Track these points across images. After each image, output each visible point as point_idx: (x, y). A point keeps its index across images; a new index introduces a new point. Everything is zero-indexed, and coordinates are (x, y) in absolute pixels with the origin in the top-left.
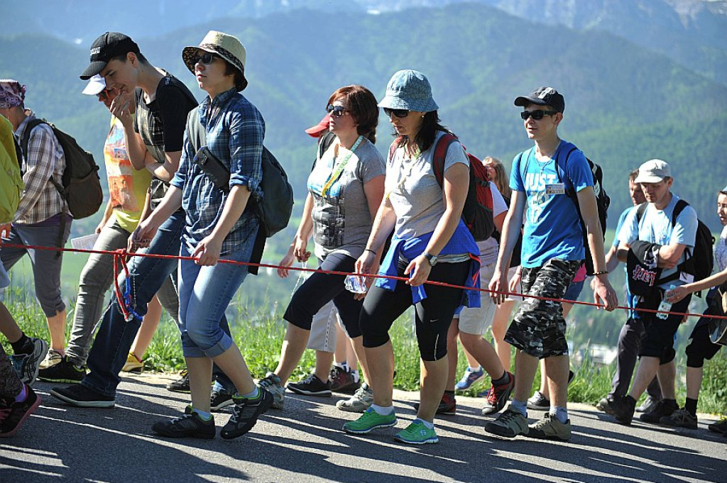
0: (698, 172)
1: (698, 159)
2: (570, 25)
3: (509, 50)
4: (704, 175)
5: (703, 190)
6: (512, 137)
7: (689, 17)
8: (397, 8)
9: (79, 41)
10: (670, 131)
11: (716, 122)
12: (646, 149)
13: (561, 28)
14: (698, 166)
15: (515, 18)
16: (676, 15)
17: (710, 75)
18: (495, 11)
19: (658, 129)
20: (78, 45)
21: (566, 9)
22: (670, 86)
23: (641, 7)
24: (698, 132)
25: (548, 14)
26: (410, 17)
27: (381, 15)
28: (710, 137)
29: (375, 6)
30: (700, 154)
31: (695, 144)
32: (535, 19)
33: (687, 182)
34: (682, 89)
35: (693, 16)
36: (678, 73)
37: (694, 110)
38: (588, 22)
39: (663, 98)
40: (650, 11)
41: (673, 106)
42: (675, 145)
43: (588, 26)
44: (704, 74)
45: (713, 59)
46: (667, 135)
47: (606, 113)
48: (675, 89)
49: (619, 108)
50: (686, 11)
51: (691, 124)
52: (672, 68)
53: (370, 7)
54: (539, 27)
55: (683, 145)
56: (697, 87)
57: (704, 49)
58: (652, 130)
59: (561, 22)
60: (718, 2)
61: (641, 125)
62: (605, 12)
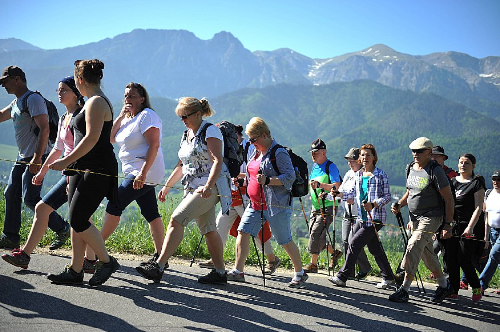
0: (480, 161)
1: (480, 155)
2: (414, 90)
3: (383, 102)
4: (483, 164)
5: (482, 170)
6: (385, 144)
7: (474, 85)
8: (328, 82)
10: (466, 141)
11: (489, 137)
12: (453, 150)
13: (409, 91)
15: (386, 87)
16: (467, 84)
17: (485, 113)
18: (376, 83)
19: (459, 141)
21: (412, 82)
22: (465, 120)
23: (449, 80)
24: (480, 142)
25: (402, 84)
26: (334, 87)
27: (320, 86)
28: (486, 144)
29: (317, 82)
30: (481, 153)
31: (478, 148)
32: (396, 87)
34: (471, 120)
35: (476, 86)
36: (469, 113)
37: (478, 131)
38: (422, 88)
39: (461, 125)
40: (454, 82)
41: (467, 129)
42: (468, 148)
43: (423, 90)
44: (482, 113)
45: (487, 105)
46: (463, 143)
47: (432, 133)
48: (467, 121)
49: (439, 130)
50: (472, 82)
51: (476, 138)
52: (466, 110)
53: (315, 82)
54: (398, 91)
55: (472, 148)
56: (479, 120)
57: (482, 101)
58: (456, 141)
59: (409, 88)
60: (489, 77)
61: (450, 138)
62: (431, 83)
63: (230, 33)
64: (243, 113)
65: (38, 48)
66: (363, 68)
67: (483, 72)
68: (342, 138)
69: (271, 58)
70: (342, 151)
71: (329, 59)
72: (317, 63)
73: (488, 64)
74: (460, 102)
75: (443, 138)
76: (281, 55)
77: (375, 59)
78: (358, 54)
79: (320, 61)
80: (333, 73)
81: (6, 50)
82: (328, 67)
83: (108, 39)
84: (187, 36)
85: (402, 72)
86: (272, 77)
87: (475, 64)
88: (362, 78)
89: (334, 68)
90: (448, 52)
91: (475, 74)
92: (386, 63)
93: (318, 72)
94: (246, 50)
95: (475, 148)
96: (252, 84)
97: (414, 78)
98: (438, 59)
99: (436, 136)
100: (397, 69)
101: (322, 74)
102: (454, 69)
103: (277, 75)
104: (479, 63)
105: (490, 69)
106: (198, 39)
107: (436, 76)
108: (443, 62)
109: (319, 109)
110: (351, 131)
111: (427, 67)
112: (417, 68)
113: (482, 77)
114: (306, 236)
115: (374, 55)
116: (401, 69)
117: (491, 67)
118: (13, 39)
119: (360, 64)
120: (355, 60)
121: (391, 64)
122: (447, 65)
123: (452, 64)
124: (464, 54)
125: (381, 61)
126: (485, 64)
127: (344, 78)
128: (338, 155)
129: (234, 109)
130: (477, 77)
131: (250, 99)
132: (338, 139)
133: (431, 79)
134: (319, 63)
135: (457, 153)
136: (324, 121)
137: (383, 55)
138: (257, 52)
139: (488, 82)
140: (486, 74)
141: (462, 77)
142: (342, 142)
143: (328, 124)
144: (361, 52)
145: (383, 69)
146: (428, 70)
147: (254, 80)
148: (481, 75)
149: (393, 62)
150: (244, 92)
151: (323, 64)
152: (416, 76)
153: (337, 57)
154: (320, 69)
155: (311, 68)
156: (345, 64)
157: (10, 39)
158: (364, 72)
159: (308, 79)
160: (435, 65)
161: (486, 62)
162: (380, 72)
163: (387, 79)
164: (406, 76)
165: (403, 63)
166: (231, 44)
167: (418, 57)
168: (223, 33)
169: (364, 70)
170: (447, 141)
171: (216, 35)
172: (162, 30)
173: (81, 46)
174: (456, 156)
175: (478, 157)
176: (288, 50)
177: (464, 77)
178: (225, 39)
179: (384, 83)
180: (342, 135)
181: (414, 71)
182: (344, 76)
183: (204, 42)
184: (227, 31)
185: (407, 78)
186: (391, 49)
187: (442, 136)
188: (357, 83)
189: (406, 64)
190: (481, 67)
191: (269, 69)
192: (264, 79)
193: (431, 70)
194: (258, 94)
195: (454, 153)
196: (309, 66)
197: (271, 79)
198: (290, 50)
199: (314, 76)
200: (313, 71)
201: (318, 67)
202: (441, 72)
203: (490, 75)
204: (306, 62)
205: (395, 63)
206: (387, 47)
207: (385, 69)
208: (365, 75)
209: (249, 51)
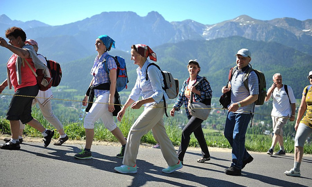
0: (304, 81)
1: (304, 77)
2: (264, 41)
7: (299, 36)
8: (214, 38)
9: (128, 52)
10: (295, 69)
11: (309, 66)
12: (288, 75)
13: (261, 41)
14: (304, 79)
15: (248, 39)
16: (295, 36)
17: (306, 53)
18: (242, 37)
19: (292, 69)
20: (127, 52)
21: (263, 36)
22: (294, 57)
23: (285, 34)
24: (304, 69)
25: (257, 38)
26: (218, 40)
27: (210, 40)
29: (208, 38)
31: (303, 73)
32: (254, 39)
33: (301, 84)
34: (298, 57)
35: (301, 37)
36: (297, 53)
37: (302, 63)
38: (269, 39)
39: (293, 60)
40: (288, 35)
41: (296, 62)
42: (297, 73)
43: (270, 41)
44: (305, 53)
45: (307, 48)
46: (294, 71)
47: (276, 65)
48: (296, 57)
49: (279, 63)
50: (298, 35)
51: (301, 67)
52: (295, 51)
53: (206, 38)
54: (255, 41)
55: (299, 73)
56: (303, 57)
57: (304, 45)
58: (290, 70)
59: (261, 40)
60: (308, 31)
61: (286, 68)
62: (274, 36)
63: (157, 13)
64: (166, 58)
65: (49, 25)
66: (234, 29)
67: (305, 29)
68: (224, 70)
69: (181, 25)
70: (224, 78)
71: (214, 25)
72: (207, 27)
73: (307, 24)
74: (291, 47)
75: (282, 68)
76: (187, 24)
77: (241, 23)
78: (231, 21)
79: (209, 26)
80: (217, 33)
81: (31, 27)
82: (214, 29)
83: (87, 18)
84: (132, 15)
85: (257, 30)
86: (182, 36)
87: (300, 24)
88: (234, 35)
89: (217, 30)
90: (284, 18)
91: (300, 30)
92: (248, 26)
93: (208, 32)
94: (166, 21)
95: (301, 73)
96: (170, 41)
97: (264, 34)
98: (278, 22)
99: (278, 67)
100: (254, 29)
101: (211, 33)
102: (287, 27)
103: (185, 35)
104: (302, 24)
105: (308, 27)
106: (139, 16)
107: (277, 32)
108: (281, 24)
109: (210, 54)
110: (228, 66)
111: (271, 27)
112: (266, 28)
113: (304, 32)
114: (204, 127)
115: (240, 21)
116: (256, 28)
117: (309, 26)
118: (35, 21)
119: (233, 27)
120: (229, 24)
121: (250, 26)
122: (283, 26)
123: (286, 25)
124: (293, 18)
125: (245, 24)
126: (306, 24)
127: (223, 35)
128: (222, 80)
129: (160, 55)
130: (301, 32)
131: (170, 49)
132: (221, 70)
133: (274, 34)
134: (208, 27)
135: (290, 76)
136: (212, 61)
137: (246, 21)
138: (173, 22)
139: (307, 34)
140: (307, 30)
141: (292, 32)
142: (223, 72)
143: (215, 62)
144: (233, 20)
145: (246, 29)
146: (272, 29)
147: (172, 39)
148: (304, 30)
149: (251, 25)
150: (166, 46)
151: (211, 27)
152: (265, 33)
153: (219, 23)
154: (210, 30)
155: (204, 30)
156: (224, 27)
157: (33, 21)
158: (235, 32)
159: (203, 36)
160: (276, 25)
161: (306, 23)
162: (244, 31)
163: (248, 35)
164: (259, 33)
165: (258, 25)
166: (158, 19)
167: (266, 21)
168: (153, 12)
169: (235, 30)
170: (284, 69)
171: (149, 13)
172: (118, 12)
173: (72, 23)
174: (290, 78)
175: (303, 78)
176: (191, 21)
177: (294, 32)
178: (154, 15)
179: (247, 37)
180: (223, 68)
181: (264, 29)
182: (223, 34)
183: (142, 17)
184: (155, 11)
185: (260, 34)
186: (250, 17)
187: (282, 67)
188: (231, 38)
189: (259, 26)
190: (303, 26)
191: (180, 32)
192: (177, 38)
193: (274, 29)
194: (174, 46)
195: (289, 76)
196: (203, 29)
197: (181, 38)
198: (192, 20)
199: (206, 35)
200: (205, 32)
201: (208, 30)
202: (280, 29)
203: (309, 30)
204: (201, 27)
205: (253, 25)
206: (247, 16)
207: (247, 29)
208: (235, 33)
209: (168, 22)
